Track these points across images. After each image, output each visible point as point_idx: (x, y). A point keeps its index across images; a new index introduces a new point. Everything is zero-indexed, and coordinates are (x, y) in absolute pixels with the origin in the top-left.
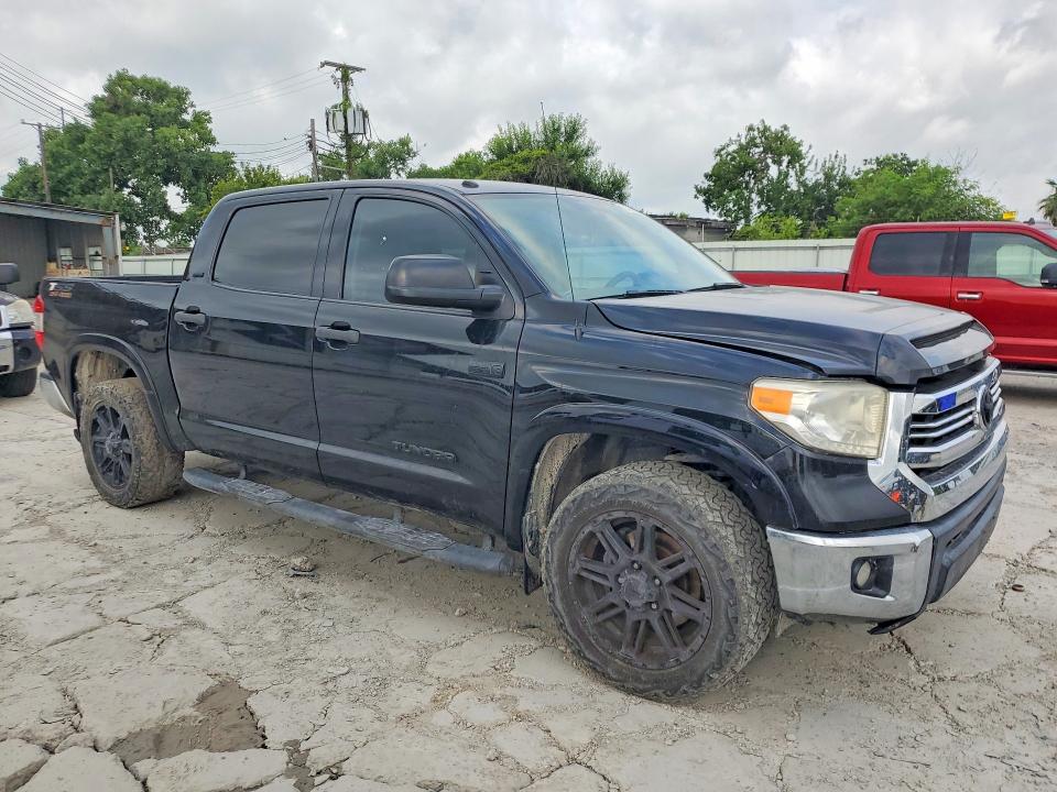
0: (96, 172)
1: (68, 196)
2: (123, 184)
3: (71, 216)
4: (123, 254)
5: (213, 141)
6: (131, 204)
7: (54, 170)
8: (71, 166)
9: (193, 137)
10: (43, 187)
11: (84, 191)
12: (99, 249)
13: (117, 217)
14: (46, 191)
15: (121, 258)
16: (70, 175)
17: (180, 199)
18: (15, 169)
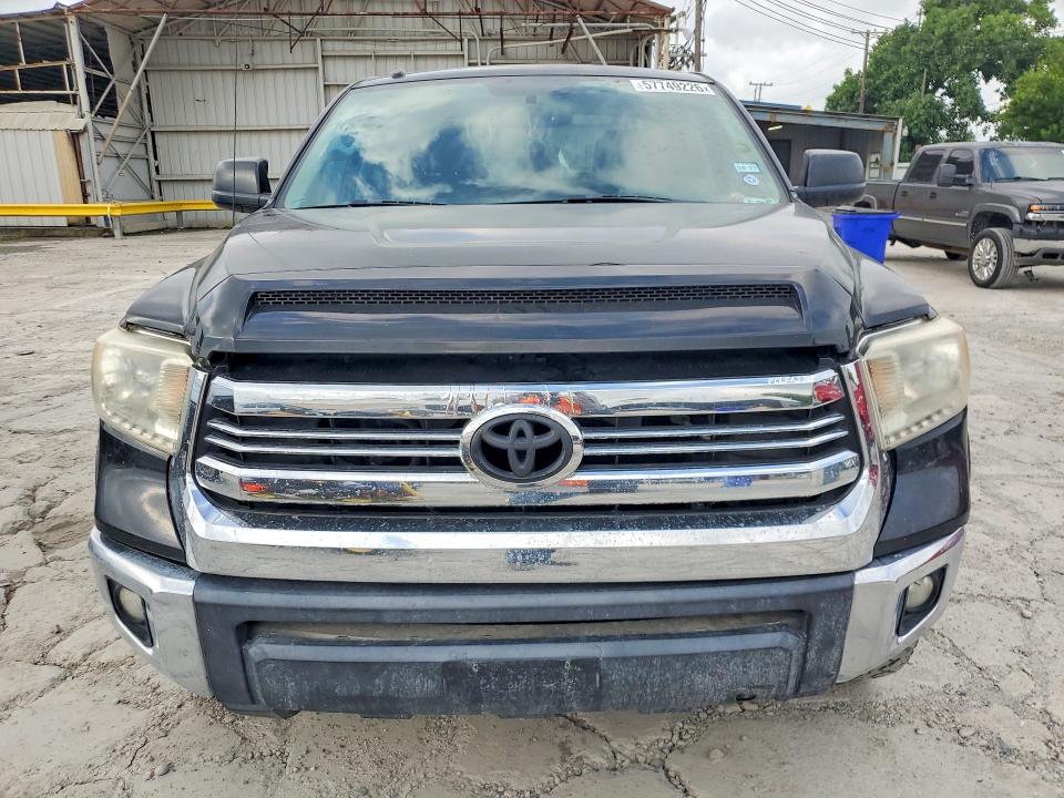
0: (913, 75)
1: (880, 102)
2: (938, 85)
3: (856, 122)
4: (900, 161)
5: (1053, 23)
6: (939, 106)
7: (873, 77)
8: (891, 71)
9: (1030, 22)
10: (859, 95)
11: (897, 95)
12: (878, 156)
13: (901, 121)
14: (861, 100)
15: (896, 164)
16: (888, 80)
17: (998, 96)
18: (840, 79)
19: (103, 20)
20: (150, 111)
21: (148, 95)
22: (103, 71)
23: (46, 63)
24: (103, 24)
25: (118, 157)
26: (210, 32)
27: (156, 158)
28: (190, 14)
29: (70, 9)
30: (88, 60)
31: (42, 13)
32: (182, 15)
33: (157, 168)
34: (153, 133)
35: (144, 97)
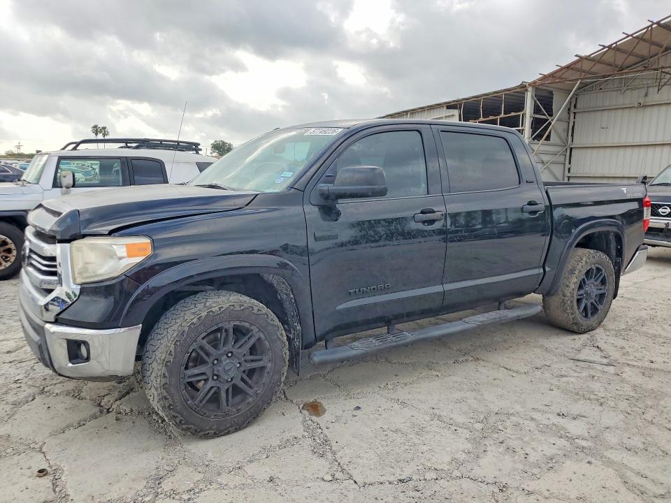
19: (552, 87)
20: (572, 136)
21: (573, 127)
22: (544, 115)
23: (513, 114)
24: (550, 89)
25: (543, 162)
26: (619, 86)
27: (570, 164)
28: (609, 76)
29: (530, 84)
30: (537, 110)
31: (515, 88)
32: (604, 77)
33: (569, 169)
34: (571, 149)
35: (571, 128)
